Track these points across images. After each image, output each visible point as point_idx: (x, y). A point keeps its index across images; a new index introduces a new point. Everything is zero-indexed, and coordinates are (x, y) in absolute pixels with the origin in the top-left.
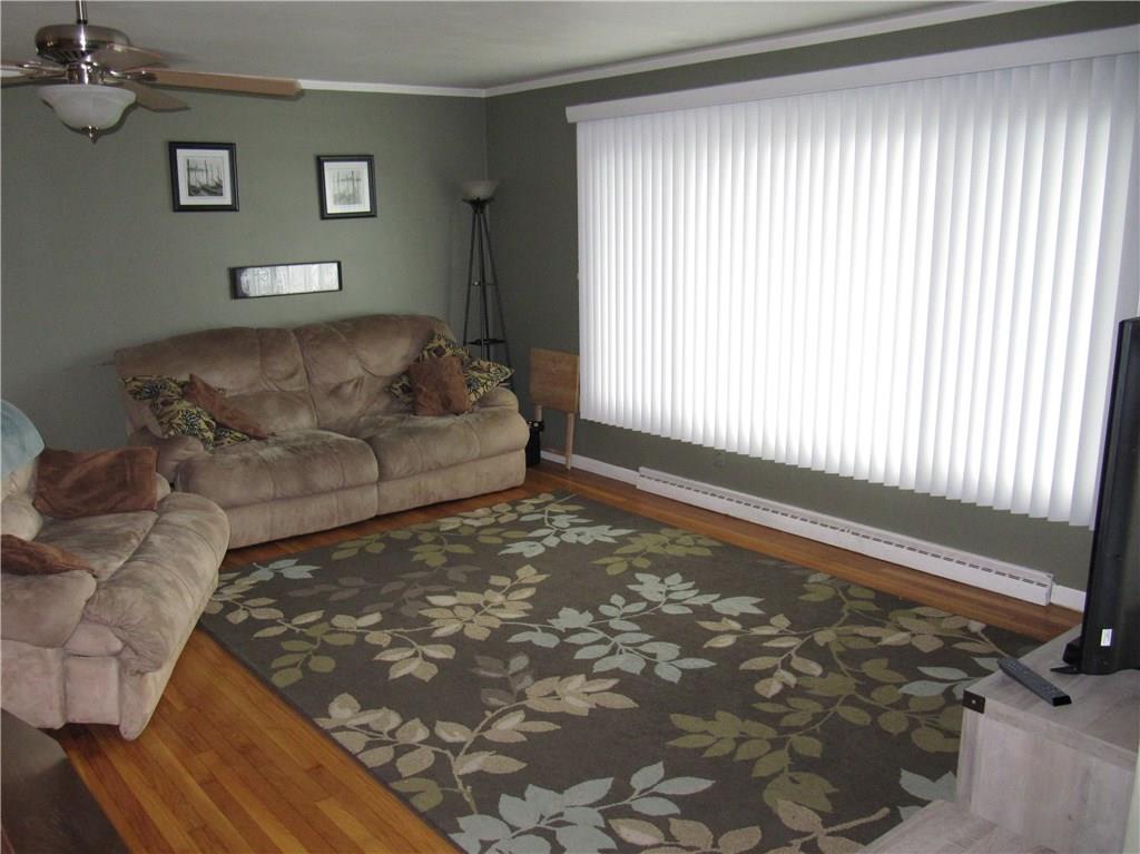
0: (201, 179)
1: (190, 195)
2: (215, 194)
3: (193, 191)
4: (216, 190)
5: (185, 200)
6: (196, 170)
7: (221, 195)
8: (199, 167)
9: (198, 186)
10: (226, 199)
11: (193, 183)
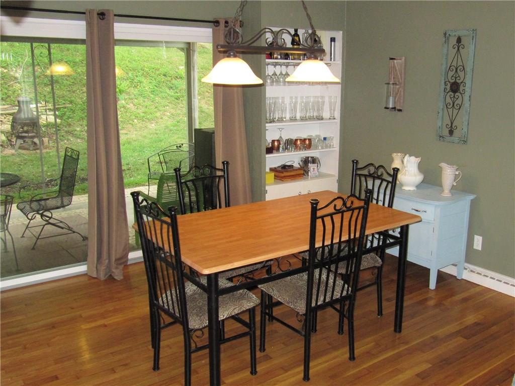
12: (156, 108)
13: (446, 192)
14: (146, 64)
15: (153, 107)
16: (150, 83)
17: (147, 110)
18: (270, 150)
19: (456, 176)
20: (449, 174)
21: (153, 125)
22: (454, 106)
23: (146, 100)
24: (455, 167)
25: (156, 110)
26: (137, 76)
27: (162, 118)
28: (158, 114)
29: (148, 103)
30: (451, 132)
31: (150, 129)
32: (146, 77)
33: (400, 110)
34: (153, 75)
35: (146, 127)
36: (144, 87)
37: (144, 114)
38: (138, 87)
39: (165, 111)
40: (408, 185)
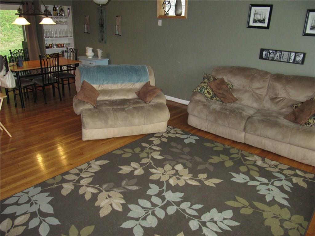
0: (259, 17)
1: (253, 22)
2: (262, 23)
3: (255, 21)
4: (263, 21)
5: (251, 24)
6: (257, 14)
7: (264, 23)
8: (259, 13)
9: (257, 19)
10: (265, 25)
11: (255, 18)
12: (13, 36)
13: (100, 58)
14: (7, 16)
15: (12, 36)
16: (9, 24)
17: (9, 37)
18: (47, 47)
19: (102, 53)
20: (100, 52)
21: (12, 44)
22: (102, 31)
23: (8, 32)
24: (102, 50)
25: (13, 37)
26: (2, 21)
27: (16, 41)
28: (15, 39)
29: (9, 34)
30: (102, 40)
31: (11, 46)
32: (7, 21)
33: (89, 33)
34: (11, 21)
35: (9, 45)
36: (7, 26)
37: (8, 39)
38: (4, 26)
39: (18, 38)
40: (89, 56)
